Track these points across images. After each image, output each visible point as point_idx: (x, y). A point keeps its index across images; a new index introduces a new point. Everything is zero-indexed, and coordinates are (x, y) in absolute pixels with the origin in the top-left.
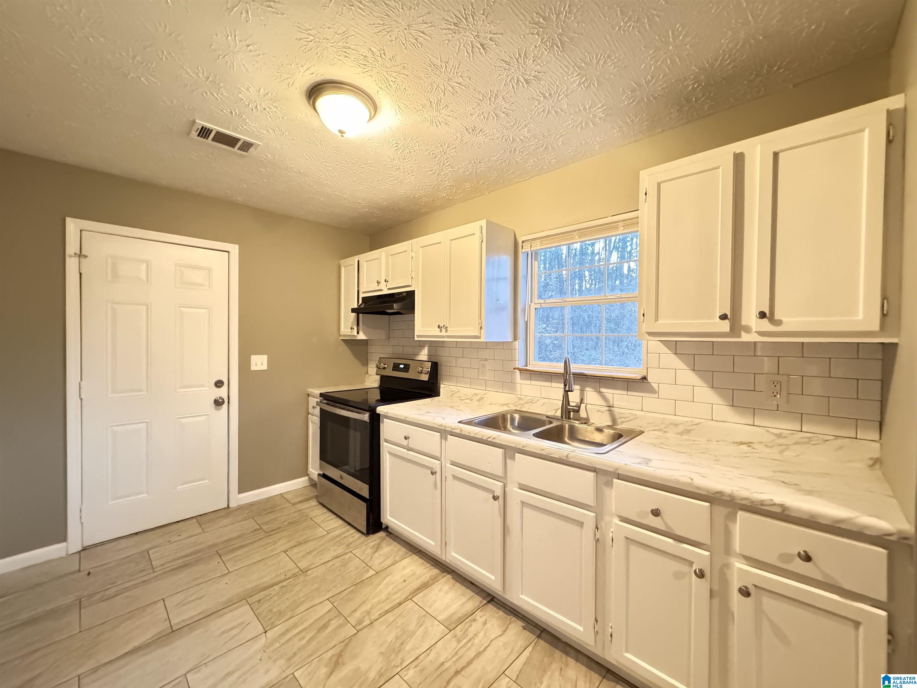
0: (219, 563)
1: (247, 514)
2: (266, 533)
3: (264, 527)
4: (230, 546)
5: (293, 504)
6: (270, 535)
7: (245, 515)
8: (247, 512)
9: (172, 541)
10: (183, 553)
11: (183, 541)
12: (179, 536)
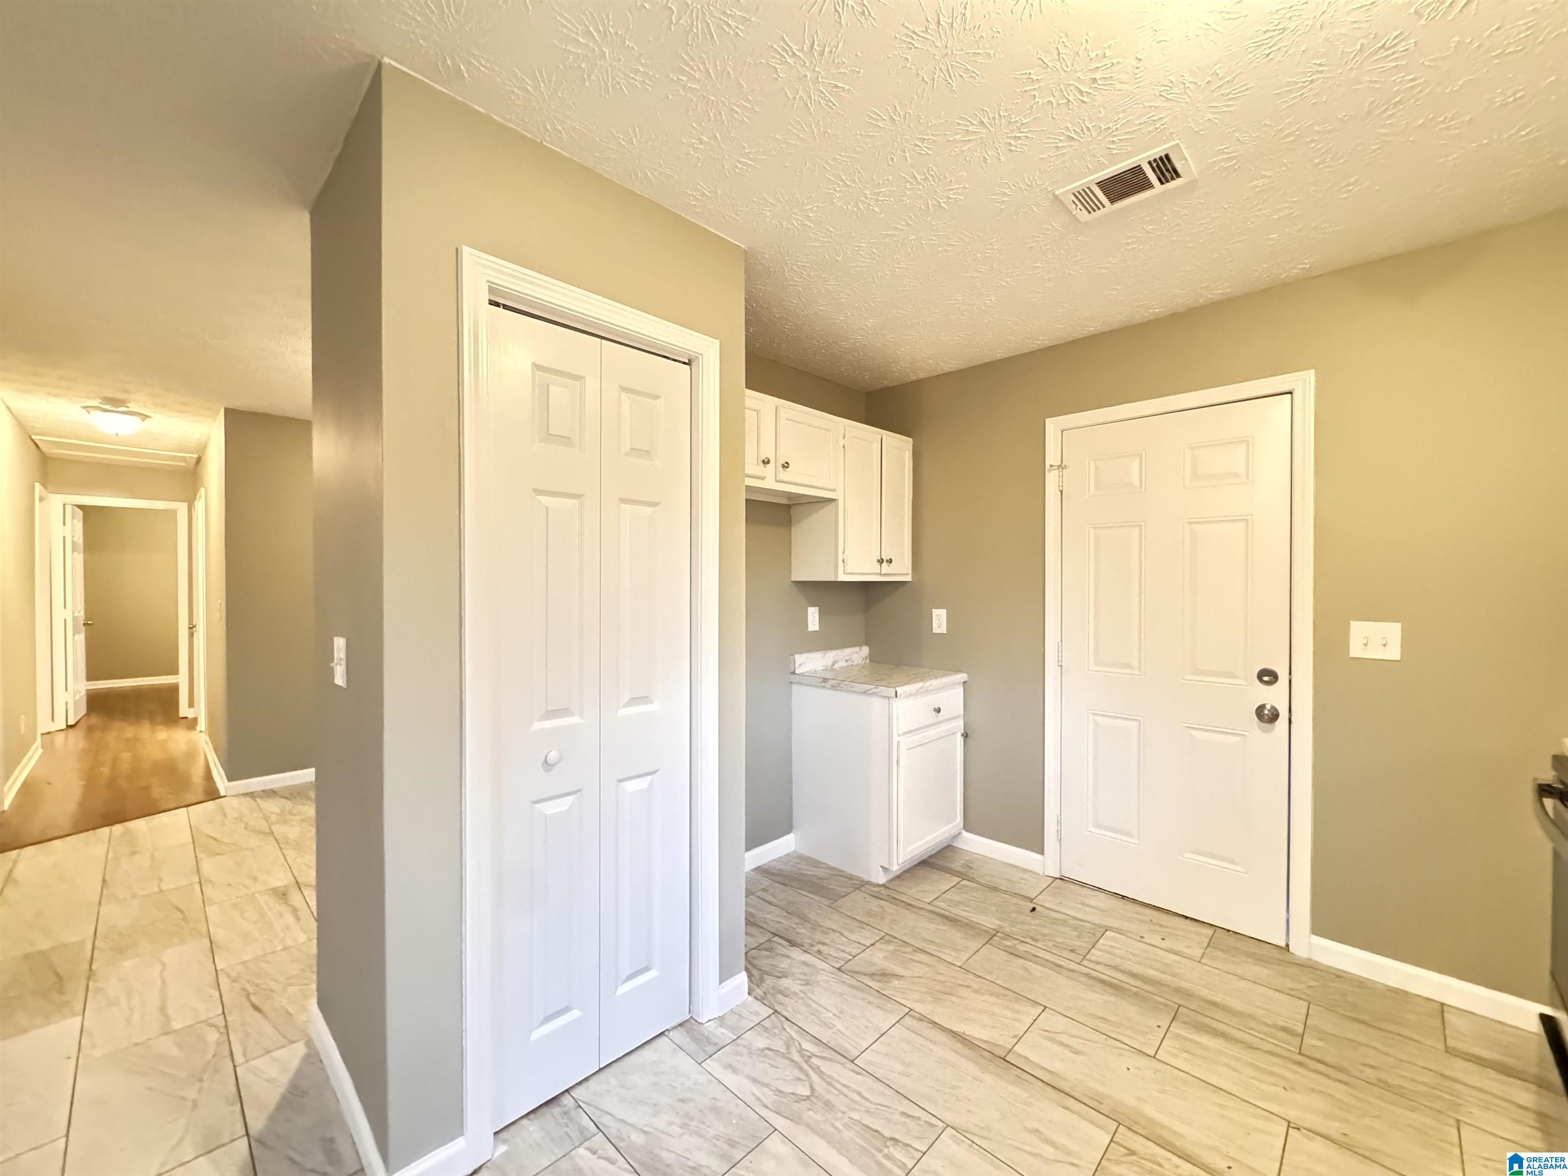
0: (1159, 1027)
1: (1309, 987)
2: (1300, 1053)
3: (1309, 1040)
4: (1207, 1016)
5: (1448, 1050)
6: (1301, 1064)
7: (1302, 986)
8: (1313, 983)
9: (1145, 940)
10: (1136, 969)
11: (1158, 950)
12: (1163, 939)
